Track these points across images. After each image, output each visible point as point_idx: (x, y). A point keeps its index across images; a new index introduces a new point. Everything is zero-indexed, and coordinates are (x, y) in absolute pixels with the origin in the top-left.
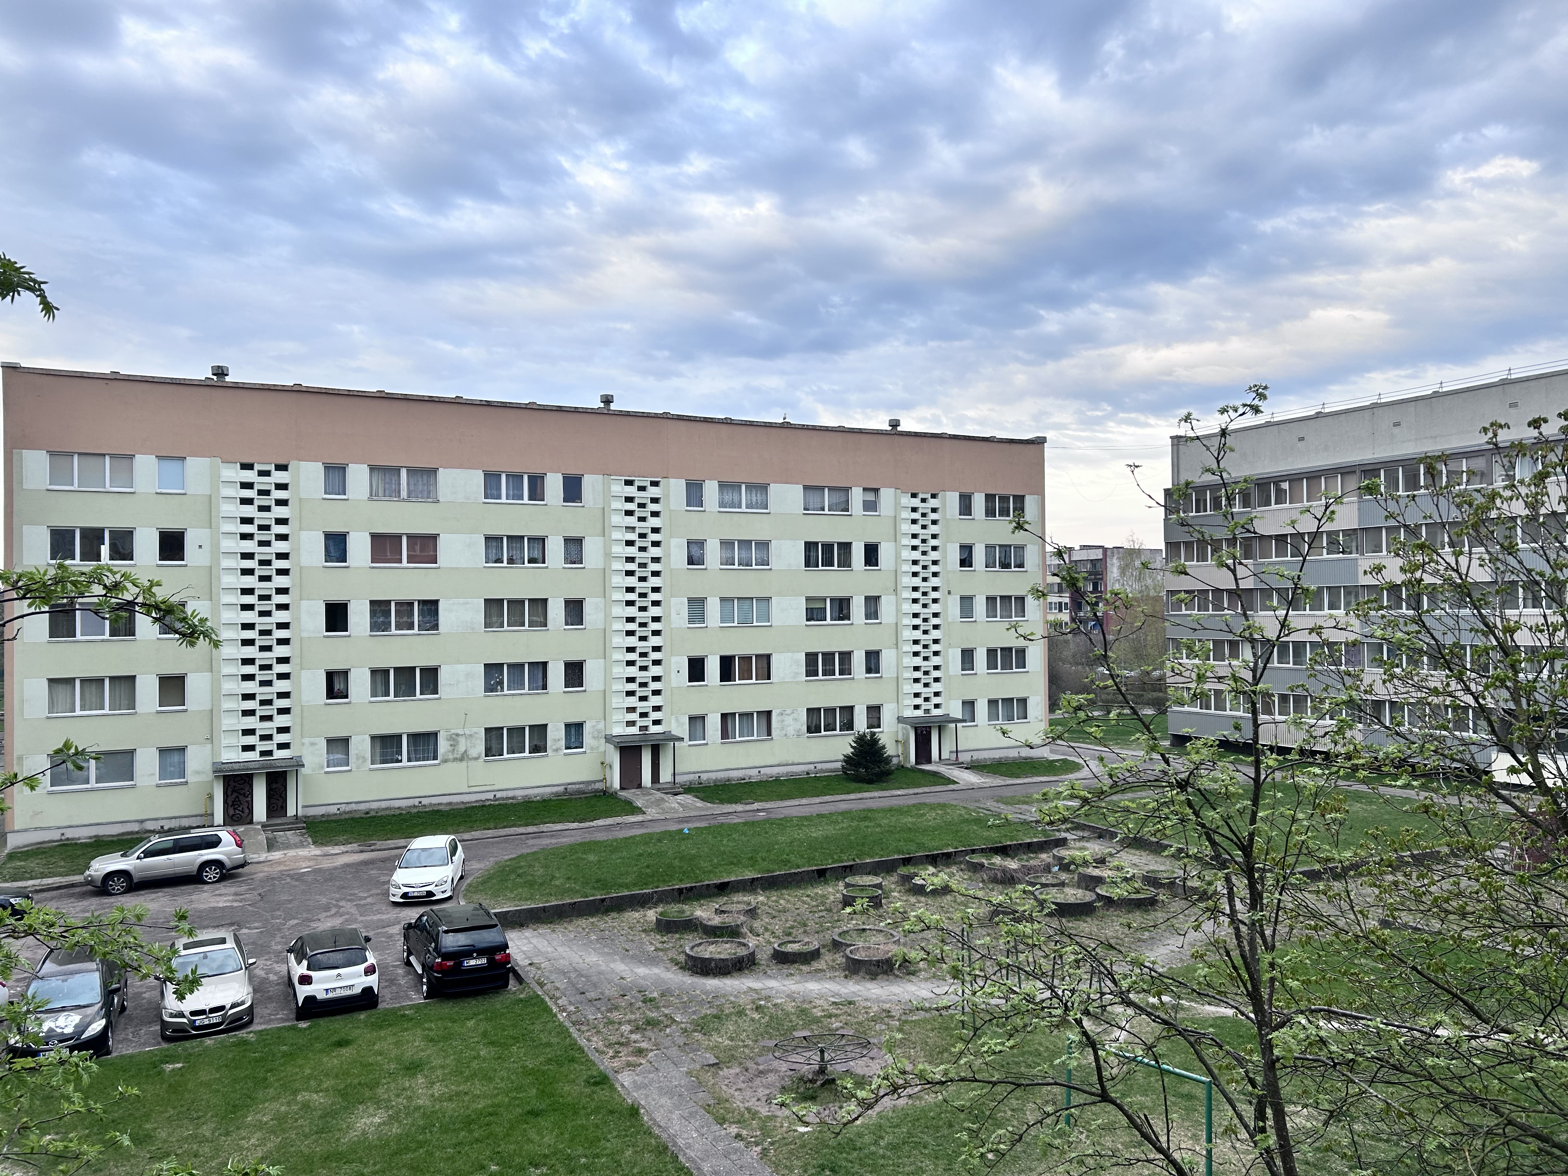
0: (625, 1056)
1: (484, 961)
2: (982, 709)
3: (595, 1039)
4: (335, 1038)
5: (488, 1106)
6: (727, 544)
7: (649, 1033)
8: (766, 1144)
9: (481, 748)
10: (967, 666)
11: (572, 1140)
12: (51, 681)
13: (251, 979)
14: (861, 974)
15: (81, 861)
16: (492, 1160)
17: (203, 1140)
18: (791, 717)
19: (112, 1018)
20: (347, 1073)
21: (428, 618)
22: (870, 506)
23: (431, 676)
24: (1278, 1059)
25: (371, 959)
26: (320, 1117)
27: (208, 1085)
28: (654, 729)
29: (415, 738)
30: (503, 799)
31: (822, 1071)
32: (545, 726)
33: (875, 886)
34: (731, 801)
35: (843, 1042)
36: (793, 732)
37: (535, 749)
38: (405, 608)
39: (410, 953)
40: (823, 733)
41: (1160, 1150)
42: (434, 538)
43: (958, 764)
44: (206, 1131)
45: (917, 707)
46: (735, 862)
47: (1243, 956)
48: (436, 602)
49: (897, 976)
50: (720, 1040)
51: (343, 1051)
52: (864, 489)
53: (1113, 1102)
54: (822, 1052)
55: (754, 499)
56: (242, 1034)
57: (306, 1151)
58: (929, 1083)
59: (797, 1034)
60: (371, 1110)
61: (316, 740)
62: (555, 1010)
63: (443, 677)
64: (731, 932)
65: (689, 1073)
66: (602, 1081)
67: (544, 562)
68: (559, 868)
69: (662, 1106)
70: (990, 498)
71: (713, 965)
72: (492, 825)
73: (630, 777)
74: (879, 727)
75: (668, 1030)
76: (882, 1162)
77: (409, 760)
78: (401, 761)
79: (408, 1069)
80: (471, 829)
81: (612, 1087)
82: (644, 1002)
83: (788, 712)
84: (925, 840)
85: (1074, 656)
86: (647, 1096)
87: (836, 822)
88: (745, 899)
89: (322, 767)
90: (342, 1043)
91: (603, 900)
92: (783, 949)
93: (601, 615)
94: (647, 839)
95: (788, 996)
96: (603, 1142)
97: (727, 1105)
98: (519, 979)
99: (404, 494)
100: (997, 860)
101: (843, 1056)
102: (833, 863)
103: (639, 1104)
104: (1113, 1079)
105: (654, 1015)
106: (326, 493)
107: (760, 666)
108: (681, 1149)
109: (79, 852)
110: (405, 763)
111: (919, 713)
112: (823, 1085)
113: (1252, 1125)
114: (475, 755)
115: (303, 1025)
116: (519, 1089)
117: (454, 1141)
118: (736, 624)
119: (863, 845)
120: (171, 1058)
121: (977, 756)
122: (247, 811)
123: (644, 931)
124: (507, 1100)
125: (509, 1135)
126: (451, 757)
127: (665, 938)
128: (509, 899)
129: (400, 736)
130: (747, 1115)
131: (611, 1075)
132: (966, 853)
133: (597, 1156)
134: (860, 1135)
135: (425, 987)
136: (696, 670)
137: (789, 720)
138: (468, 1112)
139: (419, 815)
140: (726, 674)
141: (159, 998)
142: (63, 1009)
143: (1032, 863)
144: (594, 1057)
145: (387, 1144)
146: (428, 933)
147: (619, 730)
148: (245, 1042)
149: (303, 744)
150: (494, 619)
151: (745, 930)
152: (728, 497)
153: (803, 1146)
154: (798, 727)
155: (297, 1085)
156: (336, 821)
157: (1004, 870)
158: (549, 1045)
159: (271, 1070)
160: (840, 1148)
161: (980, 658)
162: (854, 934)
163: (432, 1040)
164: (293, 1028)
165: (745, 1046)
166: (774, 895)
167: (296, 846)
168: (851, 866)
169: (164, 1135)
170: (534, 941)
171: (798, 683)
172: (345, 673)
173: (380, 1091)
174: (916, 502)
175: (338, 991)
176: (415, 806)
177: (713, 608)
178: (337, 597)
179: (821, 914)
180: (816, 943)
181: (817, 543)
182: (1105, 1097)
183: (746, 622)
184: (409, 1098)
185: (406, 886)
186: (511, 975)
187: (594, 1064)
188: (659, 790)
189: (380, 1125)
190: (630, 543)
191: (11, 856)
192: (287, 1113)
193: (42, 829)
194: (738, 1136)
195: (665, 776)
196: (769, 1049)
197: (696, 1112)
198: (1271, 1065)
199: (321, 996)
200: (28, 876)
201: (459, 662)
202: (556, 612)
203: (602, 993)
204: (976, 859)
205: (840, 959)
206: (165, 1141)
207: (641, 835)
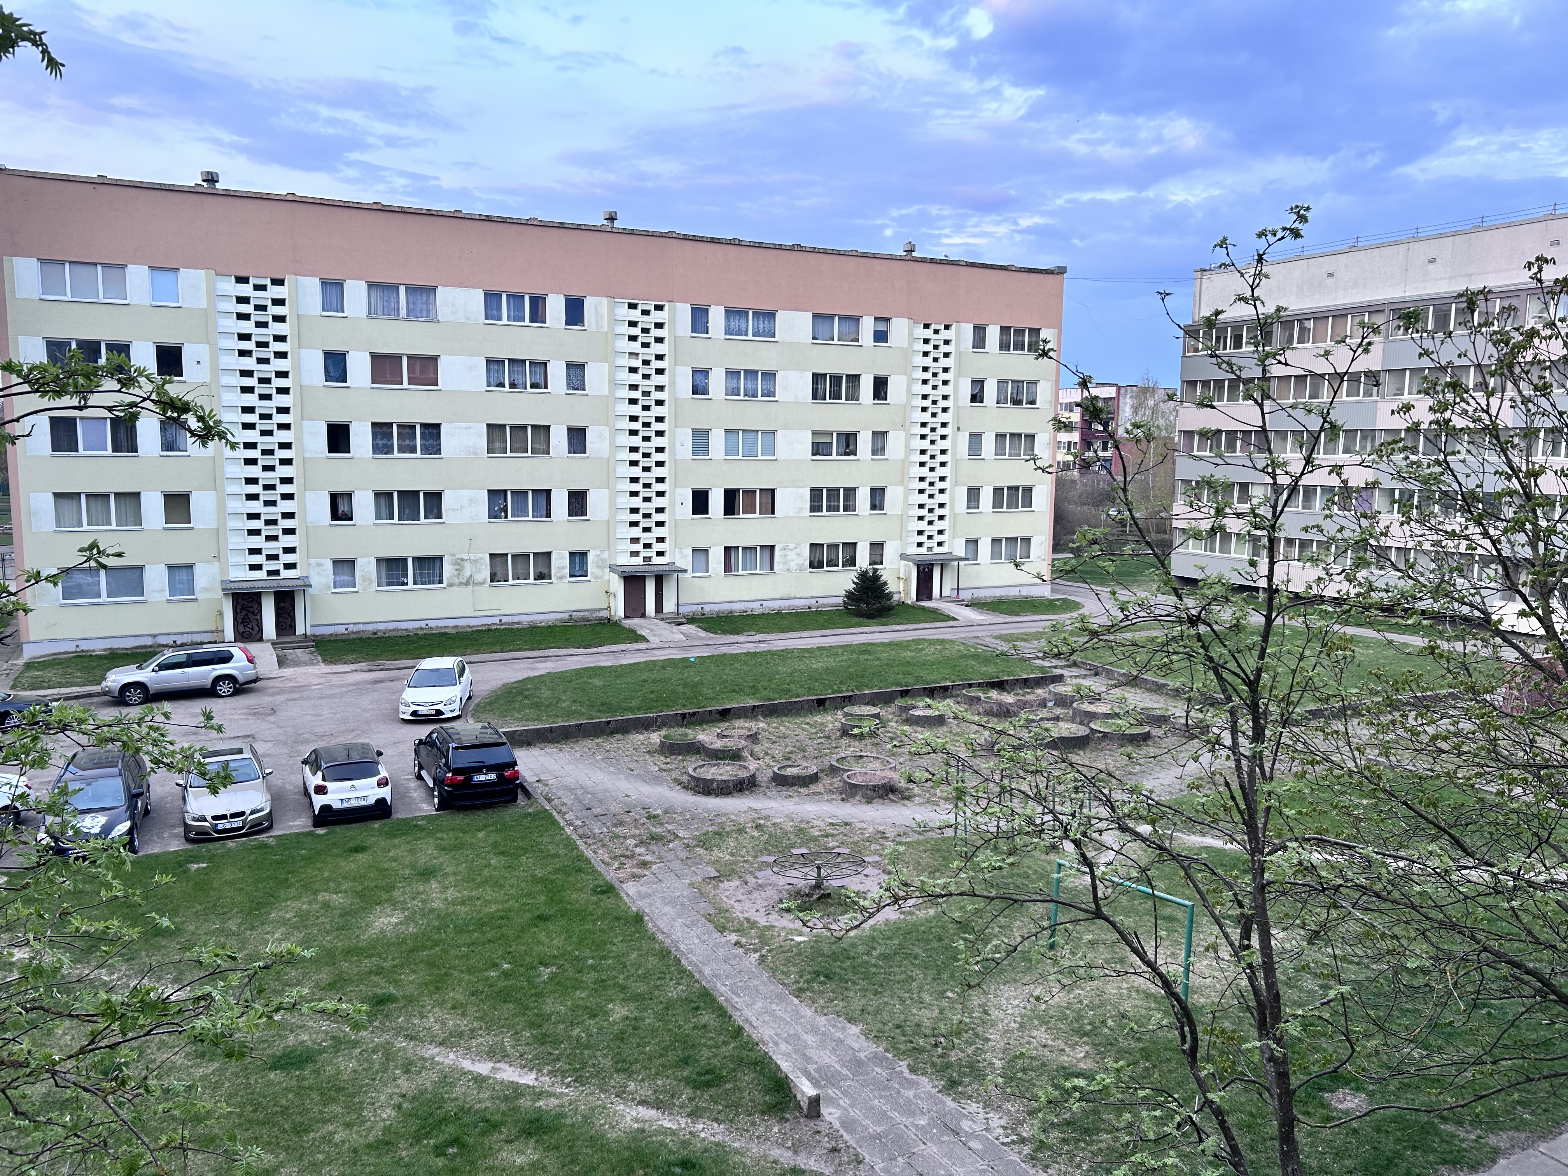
0: (630, 868)
1: (493, 776)
2: (985, 548)
3: (601, 852)
4: (351, 845)
5: (498, 911)
6: (732, 374)
7: (653, 847)
8: (764, 952)
9: (486, 574)
10: (973, 504)
11: (580, 941)
12: (57, 495)
13: (269, 788)
14: (858, 798)
15: (98, 672)
16: (504, 959)
17: (230, 934)
18: (794, 553)
19: (137, 820)
20: (364, 877)
21: (431, 442)
22: (881, 337)
23: (434, 499)
24: (1269, 883)
25: (384, 773)
26: (341, 916)
27: (231, 884)
28: (656, 560)
29: (420, 561)
30: (509, 624)
31: (818, 886)
32: (549, 554)
33: (873, 716)
34: (733, 632)
35: (840, 859)
36: (795, 567)
37: (540, 576)
38: (407, 430)
39: (421, 768)
40: (825, 568)
41: (1148, 964)
42: (434, 359)
43: (959, 602)
44: (232, 925)
45: (920, 545)
46: (736, 690)
47: (1242, 787)
48: (438, 426)
49: (892, 801)
50: (721, 855)
51: (360, 856)
52: (876, 319)
53: (1107, 919)
54: (819, 868)
55: (761, 326)
56: (262, 837)
57: (328, 945)
58: (930, 896)
59: (795, 851)
60: (388, 911)
61: (323, 561)
62: (562, 823)
63: (447, 501)
64: (734, 756)
65: (692, 885)
66: (609, 890)
67: (546, 388)
68: (565, 692)
69: (665, 914)
70: (1005, 330)
71: (715, 785)
72: (499, 649)
73: (634, 606)
74: (882, 563)
75: (671, 845)
76: (873, 970)
77: (415, 583)
78: (407, 584)
79: (422, 874)
80: (478, 652)
81: (618, 896)
82: (648, 818)
83: (792, 546)
84: (923, 673)
85: (1080, 496)
86: (651, 905)
87: (836, 655)
88: (747, 725)
89: (329, 588)
90: (359, 849)
91: (608, 723)
92: (783, 772)
93: (606, 444)
94: (651, 665)
95: (787, 816)
96: (609, 946)
97: (727, 915)
98: (527, 794)
99: (403, 313)
100: (994, 694)
101: (838, 873)
102: (833, 693)
103: (644, 912)
104: (1106, 898)
105: (658, 830)
106: (324, 310)
107: (764, 501)
108: (683, 954)
109: (94, 664)
110: (411, 585)
111: (923, 550)
112: (819, 899)
113: (1237, 944)
114: (480, 580)
115: (321, 831)
116: (530, 895)
117: (468, 941)
118: (740, 457)
119: (862, 677)
120: (196, 859)
121: (978, 594)
122: (257, 629)
123: (648, 752)
124: (517, 905)
125: (519, 937)
126: (456, 581)
127: (668, 760)
128: (516, 719)
129: (405, 560)
130: (746, 925)
131: (616, 884)
132: (963, 686)
133: (604, 958)
134: (854, 945)
135: (436, 800)
136: (700, 502)
137: (792, 555)
138: (481, 915)
139: (426, 637)
140: (730, 508)
141: (181, 802)
142: (89, 811)
143: (1028, 697)
144: (601, 868)
145: (404, 942)
146: (438, 749)
147: (624, 560)
148: (264, 846)
149: (309, 565)
150: (497, 445)
151: (745, 754)
152: (735, 324)
153: (800, 954)
154: (800, 561)
155: (317, 886)
156: (343, 641)
157: (1000, 704)
158: (556, 856)
159: (292, 872)
160: (834, 956)
161: (986, 497)
162: (852, 760)
163: (444, 849)
164: (310, 834)
165: (745, 861)
166: (775, 722)
167: (306, 664)
168: (850, 697)
169: (192, 928)
170: (542, 759)
171: (802, 518)
172: (349, 495)
173: (396, 894)
174: (929, 333)
175: (353, 801)
176: (421, 628)
177: (717, 440)
178: (338, 418)
179: (820, 741)
180: (814, 767)
181: (825, 375)
182: (1098, 914)
183: (750, 456)
184: (424, 901)
185: (414, 704)
186: (519, 791)
187: (601, 875)
188: (662, 619)
189: (397, 924)
190: (633, 370)
191: (29, 666)
192: (309, 911)
193: (56, 640)
194: (737, 944)
195: (669, 606)
196: (767, 865)
197: (698, 920)
198: (1262, 888)
199: (337, 805)
200: (46, 685)
201: (462, 487)
202: (559, 438)
203: (608, 810)
204: (974, 693)
205: (836, 782)
206: (193, 933)
207: (646, 662)
